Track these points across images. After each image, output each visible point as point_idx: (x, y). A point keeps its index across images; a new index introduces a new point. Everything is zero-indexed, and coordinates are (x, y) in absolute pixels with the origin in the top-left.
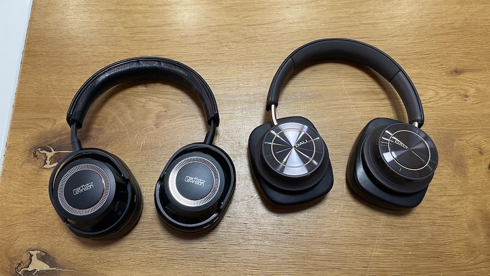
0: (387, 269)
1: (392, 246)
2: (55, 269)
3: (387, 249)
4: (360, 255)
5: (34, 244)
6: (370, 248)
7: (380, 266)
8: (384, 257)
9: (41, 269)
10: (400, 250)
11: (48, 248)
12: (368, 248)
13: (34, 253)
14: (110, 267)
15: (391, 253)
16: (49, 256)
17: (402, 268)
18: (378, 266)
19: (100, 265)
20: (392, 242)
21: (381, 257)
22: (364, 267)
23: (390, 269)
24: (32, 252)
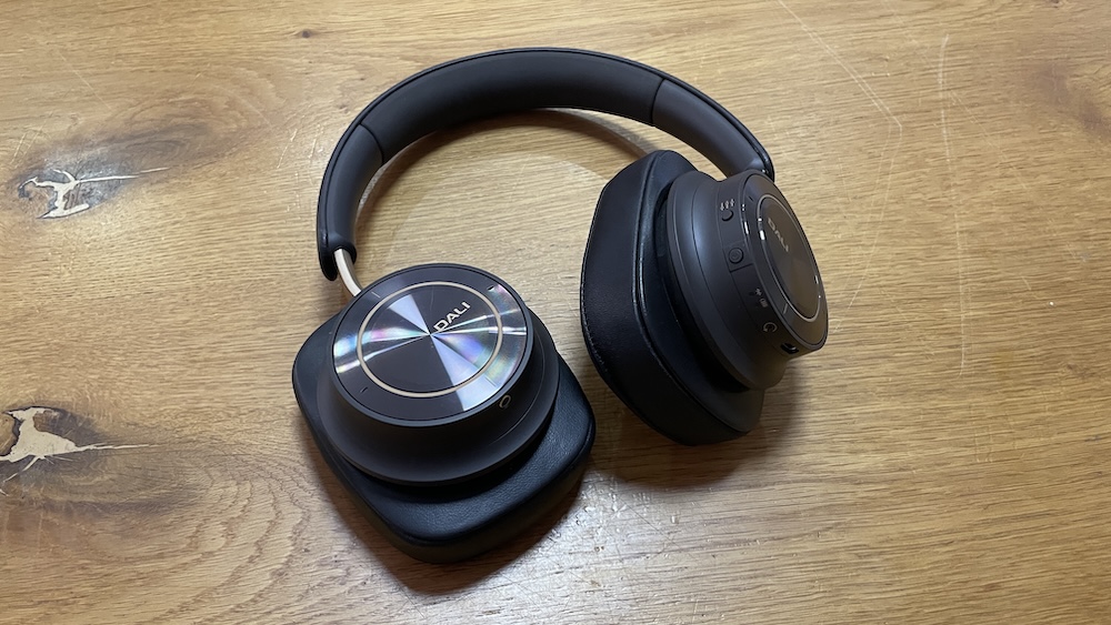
0: (1008, 344)
1: (1005, 293)
2: (92, 447)
3: (995, 301)
4: (932, 323)
5: (26, 393)
6: (952, 304)
7: (990, 338)
8: (991, 319)
9: (50, 454)
10: (1025, 301)
11: (69, 399)
12: (945, 305)
13: (27, 416)
14: (258, 426)
15: (1007, 308)
16: (73, 417)
17: (1046, 336)
18: (986, 339)
19: (228, 423)
20: (1000, 285)
21: (984, 319)
22: (950, 347)
23: (1016, 343)
24: (19, 415)
